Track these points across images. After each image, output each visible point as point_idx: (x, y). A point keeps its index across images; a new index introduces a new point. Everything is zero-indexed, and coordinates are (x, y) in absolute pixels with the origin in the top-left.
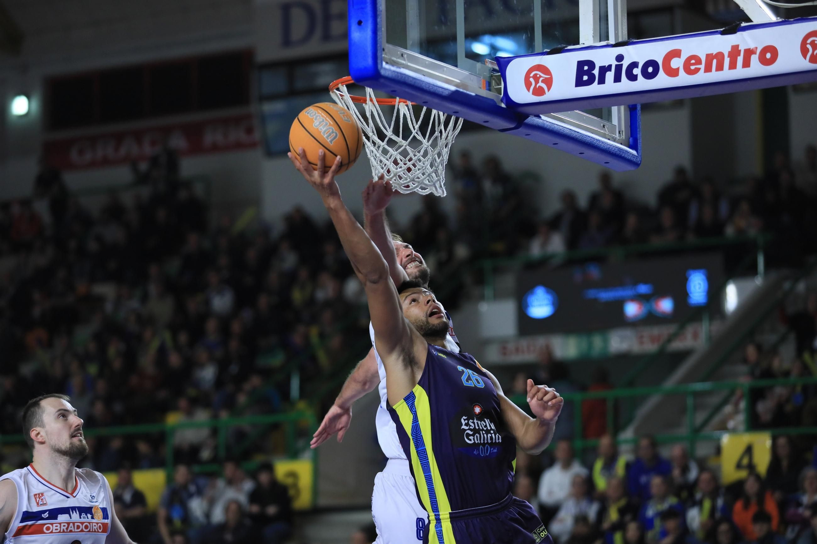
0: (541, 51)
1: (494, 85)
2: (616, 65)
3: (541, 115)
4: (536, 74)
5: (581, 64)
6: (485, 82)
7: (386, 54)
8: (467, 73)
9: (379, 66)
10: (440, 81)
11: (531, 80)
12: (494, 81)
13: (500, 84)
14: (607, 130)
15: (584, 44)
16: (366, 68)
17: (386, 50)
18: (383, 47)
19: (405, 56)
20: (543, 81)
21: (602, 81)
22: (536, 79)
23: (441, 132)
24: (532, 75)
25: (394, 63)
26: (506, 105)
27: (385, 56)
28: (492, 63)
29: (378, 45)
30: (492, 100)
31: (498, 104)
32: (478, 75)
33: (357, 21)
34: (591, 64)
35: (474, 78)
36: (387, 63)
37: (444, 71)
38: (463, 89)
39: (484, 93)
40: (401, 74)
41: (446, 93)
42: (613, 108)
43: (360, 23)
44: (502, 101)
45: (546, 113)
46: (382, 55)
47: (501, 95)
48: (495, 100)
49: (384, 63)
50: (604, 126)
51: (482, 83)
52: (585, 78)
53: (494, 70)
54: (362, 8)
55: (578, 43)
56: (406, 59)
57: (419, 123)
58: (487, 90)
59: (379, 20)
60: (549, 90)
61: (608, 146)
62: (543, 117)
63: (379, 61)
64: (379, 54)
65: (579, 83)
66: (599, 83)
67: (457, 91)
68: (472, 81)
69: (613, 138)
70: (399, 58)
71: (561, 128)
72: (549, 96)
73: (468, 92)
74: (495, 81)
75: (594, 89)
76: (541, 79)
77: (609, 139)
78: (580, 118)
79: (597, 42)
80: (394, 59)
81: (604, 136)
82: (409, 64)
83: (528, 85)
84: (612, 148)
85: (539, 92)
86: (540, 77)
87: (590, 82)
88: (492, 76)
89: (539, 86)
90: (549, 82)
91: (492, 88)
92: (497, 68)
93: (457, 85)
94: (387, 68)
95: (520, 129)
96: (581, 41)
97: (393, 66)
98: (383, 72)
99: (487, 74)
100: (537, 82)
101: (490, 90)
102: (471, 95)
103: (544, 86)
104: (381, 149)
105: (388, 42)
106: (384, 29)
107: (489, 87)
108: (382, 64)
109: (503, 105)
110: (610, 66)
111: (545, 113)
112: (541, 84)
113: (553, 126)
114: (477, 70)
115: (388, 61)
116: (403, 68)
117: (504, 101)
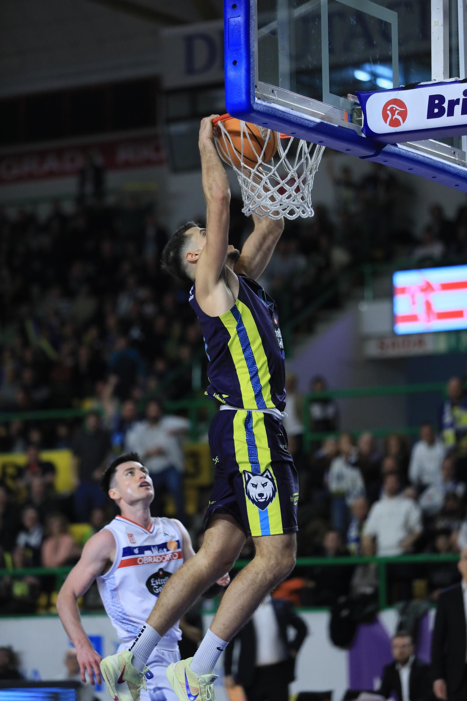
0: (398, 87)
1: (355, 117)
2: (463, 99)
3: (397, 144)
4: (393, 108)
5: (432, 98)
6: (347, 115)
7: (258, 91)
8: (331, 107)
9: (252, 102)
10: (306, 114)
11: (388, 112)
12: (355, 114)
13: (361, 116)
14: (457, 156)
15: (435, 80)
16: (240, 103)
17: (258, 87)
18: (255, 84)
19: (275, 92)
20: (398, 114)
21: (451, 113)
22: (393, 111)
23: (307, 159)
24: (389, 108)
25: (265, 99)
26: (366, 136)
27: (258, 92)
28: (353, 97)
29: (251, 83)
30: (353, 131)
31: (358, 135)
32: (341, 109)
33: (232, 62)
34: (441, 98)
35: (338, 111)
36: (259, 98)
37: (310, 105)
38: (327, 121)
39: (346, 124)
40: (272, 108)
41: (311, 125)
42: (463, 137)
43: (235, 63)
44: (362, 131)
45: (402, 142)
46: (254, 91)
47: (362, 126)
48: (356, 130)
49: (256, 99)
50: (454, 153)
51: (345, 116)
52: (436, 111)
53: (356, 104)
54: (238, 50)
55: (430, 80)
56: (276, 95)
57: (287, 151)
58: (349, 121)
59: (251, 60)
60: (403, 123)
61: (458, 171)
62: (399, 145)
63: (252, 97)
64: (252, 91)
65: (431, 115)
66: (448, 115)
67: (321, 123)
68: (336, 114)
69: (463, 163)
70: (270, 94)
71: (415, 155)
72: (405, 126)
73: (331, 124)
74: (357, 113)
75: (444, 121)
76: (397, 112)
77: (459, 165)
78: (433, 146)
79: (448, 78)
80: (266, 95)
81: (454, 161)
82: (279, 99)
83: (385, 117)
84: (462, 173)
85: (395, 123)
86: (396, 109)
87: (440, 114)
88: (353, 109)
89: (395, 118)
90: (404, 115)
91: (354, 120)
92: (358, 102)
93: (322, 118)
94: (258, 103)
95: (379, 156)
96: (433, 78)
97: (264, 101)
98: (255, 107)
99: (349, 107)
100: (393, 115)
101: (351, 122)
102: (334, 126)
103: (399, 118)
104: (252, 175)
105: (260, 80)
106: (256, 68)
107: (351, 119)
108: (254, 99)
109: (363, 135)
110: (458, 100)
111: (400, 142)
112: (396, 116)
113: (408, 154)
114: (341, 104)
115: (260, 97)
116: (273, 103)
117: (364, 131)
